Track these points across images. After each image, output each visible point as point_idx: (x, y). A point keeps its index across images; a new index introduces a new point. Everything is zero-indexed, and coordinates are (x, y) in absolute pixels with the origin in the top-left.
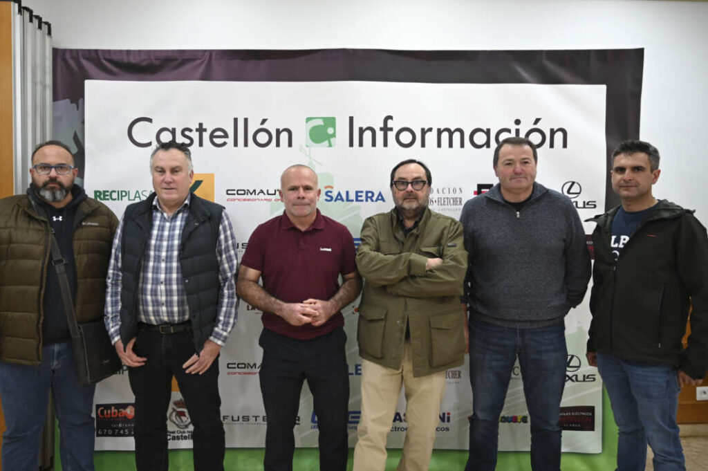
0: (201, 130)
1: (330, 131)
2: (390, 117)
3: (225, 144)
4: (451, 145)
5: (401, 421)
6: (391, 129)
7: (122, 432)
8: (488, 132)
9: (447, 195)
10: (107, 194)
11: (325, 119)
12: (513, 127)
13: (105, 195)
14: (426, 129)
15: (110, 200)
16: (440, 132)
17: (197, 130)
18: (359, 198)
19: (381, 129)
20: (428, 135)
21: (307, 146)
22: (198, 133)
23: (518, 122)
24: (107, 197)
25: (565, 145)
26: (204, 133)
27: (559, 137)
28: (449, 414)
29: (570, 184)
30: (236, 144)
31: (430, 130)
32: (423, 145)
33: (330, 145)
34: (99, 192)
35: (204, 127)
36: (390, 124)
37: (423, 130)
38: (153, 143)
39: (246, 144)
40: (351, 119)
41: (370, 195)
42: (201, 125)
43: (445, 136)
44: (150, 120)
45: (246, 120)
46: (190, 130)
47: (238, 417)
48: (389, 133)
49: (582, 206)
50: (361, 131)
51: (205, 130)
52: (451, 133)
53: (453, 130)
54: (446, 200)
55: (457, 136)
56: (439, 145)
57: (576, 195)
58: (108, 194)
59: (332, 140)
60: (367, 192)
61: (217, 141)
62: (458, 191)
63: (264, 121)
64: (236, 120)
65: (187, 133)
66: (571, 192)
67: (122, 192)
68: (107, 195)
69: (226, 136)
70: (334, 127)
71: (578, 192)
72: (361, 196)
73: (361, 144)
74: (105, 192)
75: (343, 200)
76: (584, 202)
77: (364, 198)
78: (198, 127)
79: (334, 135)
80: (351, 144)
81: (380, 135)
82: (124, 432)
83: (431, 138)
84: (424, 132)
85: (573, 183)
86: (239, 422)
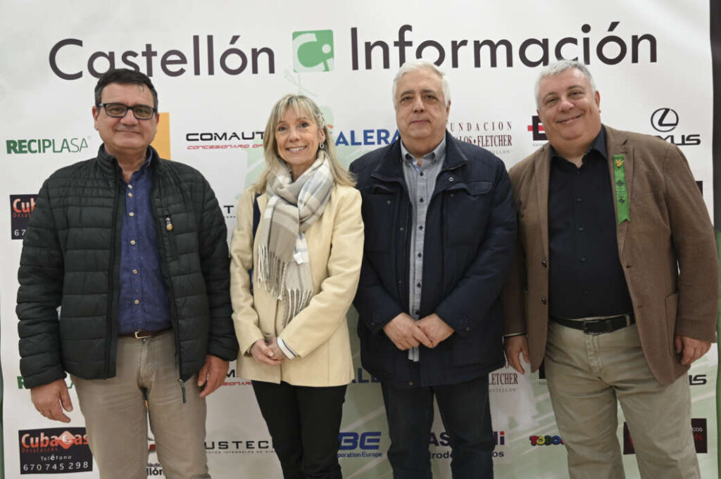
0: (149, 53)
1: (326, 49)
2: (408, 28)
3: (182, 71)
4: (494, 64)
5: (437, 444)
6: (410, 44)
7: (55, 467)
8: (545, 45)
9: (490, 132)
10: (23, 144)
11: (317, 33)
12: (580, 36)
13: (21, 147)
14: (458, 43)
15: (29, 153)
16: (478, 46)
17: (144, 54)
18: (369, 140)
19: (396, 44)
20: (461, 50)
21: (295, 71)
22: (145, 58)
23: (586, 28)
24: (24, 149)
25: (653, 59)
26: (154, 58)
27: (644, 46)
28: (502, 433)
29: (663, 111)
30: (197, 72)
31: (464, 43)
32: (455, 64)
33: (327, 69)
34: (14, 142)
35: (153, 49)
36: (408, 36)
37: (454, 43)
38: (83, 74)
39: (211, 72)
40: (354, 31)
41: (383, 135)
42: (149, 46)
43: (485, 50)
44: (79, 43)
45: (210, 39)
46: (135, 55)
47: (213, 443)
48: (407, 48)
49: (680, 142)
50: (369, 47)
51: (155, 54)
52: (493, 47)
53: (496, 43)
54: (489, 139)
55: (501, 50)
56: (477, 64)
57: (672, 127)
58: (26, 144)
59: (329, 61)
60: (379, 132)
61: (171, 68)
62: (506, 125)
63: (235, 39)
64: (196, 39)
65: (130, 58)
66: (664, 122)
67: (44, 141)
68: (25, 146)
69: (184, 60)
70: (331, 44)
71: (675, 122)
72: (372, 137)
73: (369, 66)
74: (21, 142)
75: (347, 144)
76: (683, 137)
77: (375, 139)
78: (145, 50)
79: (331, 55)
80: (355, 67)
81: (394, 52)
82: (58, 466)
83: (466, 53)
84: (455, 46)
85: (667, 111)
86: (214, 450)
